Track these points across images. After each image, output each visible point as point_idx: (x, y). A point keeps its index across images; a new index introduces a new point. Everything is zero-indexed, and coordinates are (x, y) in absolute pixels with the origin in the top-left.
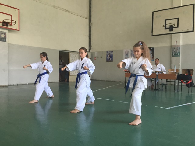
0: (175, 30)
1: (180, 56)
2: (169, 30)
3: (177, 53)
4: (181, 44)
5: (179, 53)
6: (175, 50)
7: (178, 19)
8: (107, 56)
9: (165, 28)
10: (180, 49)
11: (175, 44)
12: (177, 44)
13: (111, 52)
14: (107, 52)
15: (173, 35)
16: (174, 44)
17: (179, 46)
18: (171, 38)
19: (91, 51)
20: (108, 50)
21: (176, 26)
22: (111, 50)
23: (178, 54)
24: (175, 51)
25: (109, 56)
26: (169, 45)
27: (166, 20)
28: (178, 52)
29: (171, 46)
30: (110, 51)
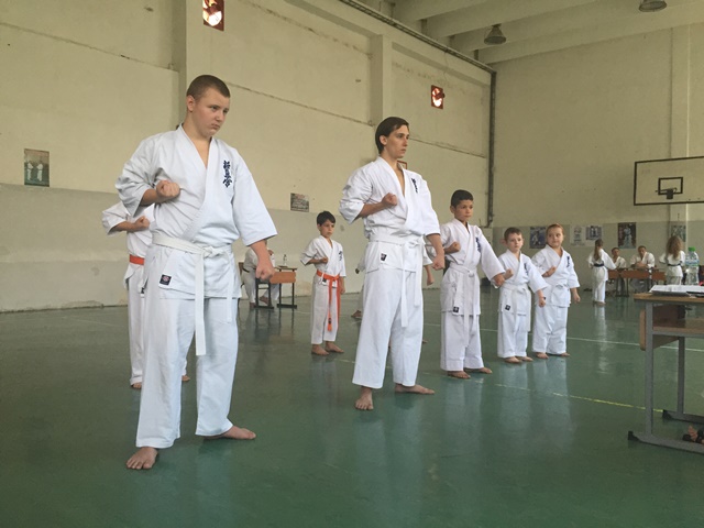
0: (676, 198)
2: (665, 196)
4: (687, 219)
5: (684, 235)
6: (676, 229)
7: (682, 178)
8: (532, 236)
9: (660, 194)
10: (685, 228)
11: (676, 219)
12: (680, 220)
15: (672, 206)
16: (674, 218)
17: (684, 222)
18: (669, 210)
19: (492, 224)
20: (534, 224)
21: (679, 191)
22: (541, 224)
24: (675, 231)
25: (535, 236)
26: (665, 220)
27: (660, 179)
28: (681, 233)
29: (669, 222)
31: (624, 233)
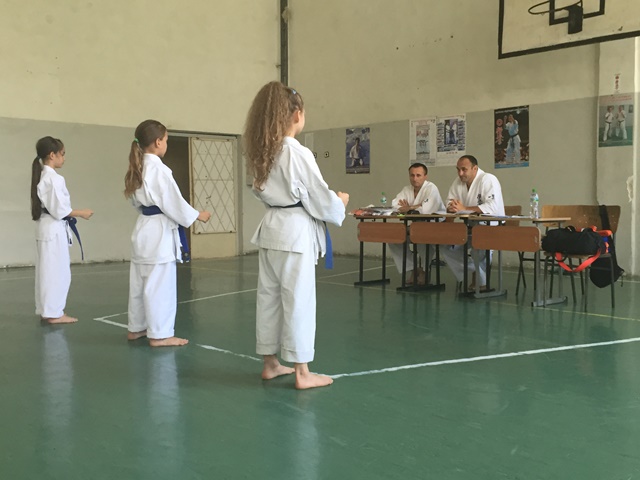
0: (591, 28)
1: (631, 144)
3: (621, 133)
4: (637, 89)
5: (630, 130)
6: (610, 116)
10: (631, 111)
11: (613, 90)
12: (622, 90)
13: (363, 132)
14: (349, 132)
17: (630, 96)
20: (351, 124)
21: (595, 6)
22: (364, 123)
23: (625, 137)
24: (609, 120)
25: (354, 148)
28: (623, 124)
30: (358, 129)
31: (506, 133)
